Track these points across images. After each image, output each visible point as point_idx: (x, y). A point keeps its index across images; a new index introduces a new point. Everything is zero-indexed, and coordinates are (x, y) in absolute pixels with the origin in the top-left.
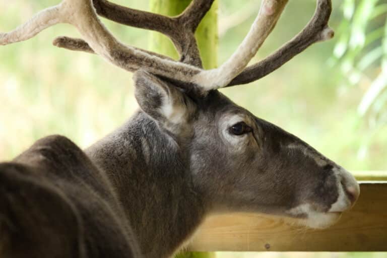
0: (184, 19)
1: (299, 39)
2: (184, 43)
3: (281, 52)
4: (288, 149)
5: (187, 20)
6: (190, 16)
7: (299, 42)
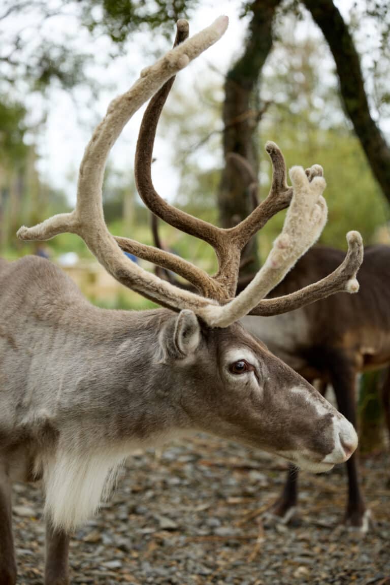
0: (234, 233)
1: (322, 286)
2: (225, 259)
3: (303, 294)
4: (291, 393)
5: (237, 235)
6: (241, 231)
7: (322, 288)
